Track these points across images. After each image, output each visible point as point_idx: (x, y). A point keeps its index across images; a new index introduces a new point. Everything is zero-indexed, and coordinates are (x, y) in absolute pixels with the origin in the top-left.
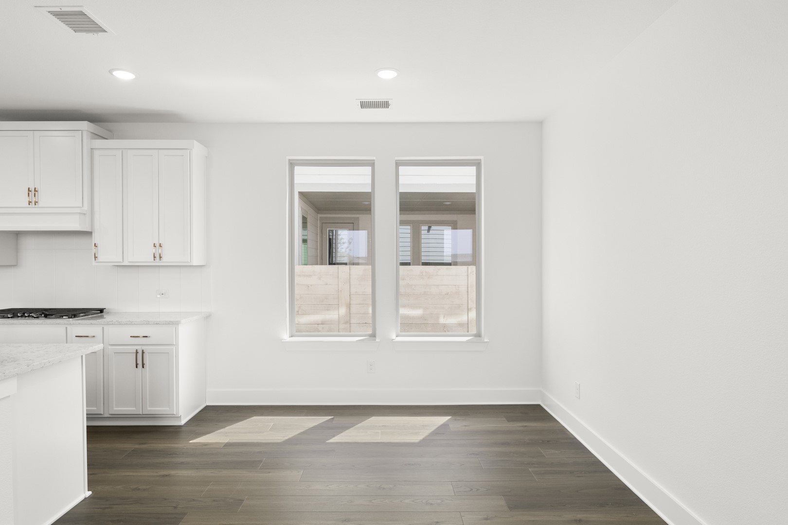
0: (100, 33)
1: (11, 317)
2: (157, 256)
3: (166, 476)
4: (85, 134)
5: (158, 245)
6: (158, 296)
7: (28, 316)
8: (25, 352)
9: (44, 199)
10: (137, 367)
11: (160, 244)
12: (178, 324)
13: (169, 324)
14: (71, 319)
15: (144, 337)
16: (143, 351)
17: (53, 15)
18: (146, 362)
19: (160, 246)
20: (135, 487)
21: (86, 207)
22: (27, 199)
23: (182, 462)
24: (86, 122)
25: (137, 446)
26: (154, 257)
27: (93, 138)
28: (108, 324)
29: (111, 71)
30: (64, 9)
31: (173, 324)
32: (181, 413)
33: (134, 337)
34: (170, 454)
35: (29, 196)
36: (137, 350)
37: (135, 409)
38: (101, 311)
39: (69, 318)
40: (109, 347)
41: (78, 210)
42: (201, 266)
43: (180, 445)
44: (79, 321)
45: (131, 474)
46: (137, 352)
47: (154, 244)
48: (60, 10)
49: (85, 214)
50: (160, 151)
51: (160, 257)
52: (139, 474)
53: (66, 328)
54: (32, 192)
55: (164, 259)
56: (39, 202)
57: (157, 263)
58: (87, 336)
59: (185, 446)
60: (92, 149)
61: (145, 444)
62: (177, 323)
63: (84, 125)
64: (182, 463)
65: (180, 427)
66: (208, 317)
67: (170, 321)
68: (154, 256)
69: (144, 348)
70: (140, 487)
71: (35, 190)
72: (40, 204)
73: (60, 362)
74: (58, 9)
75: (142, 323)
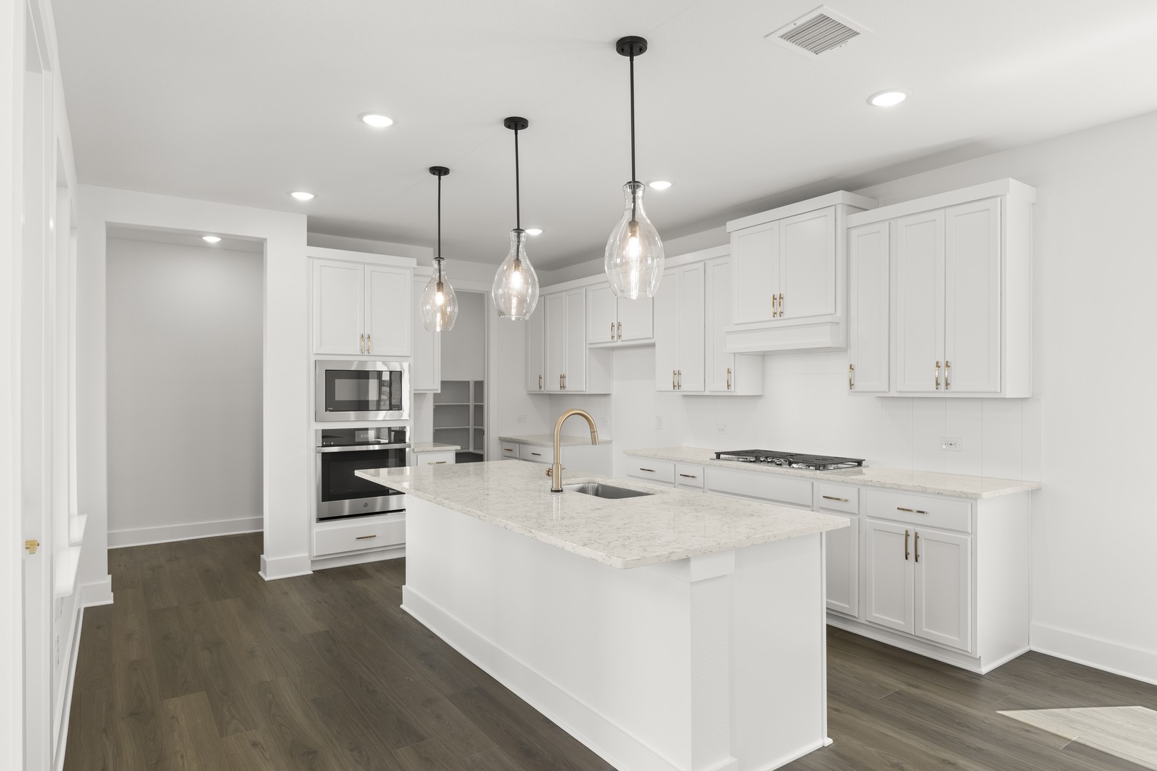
0: (850, 40)
1: (753, 462)
2: (942, 383)
3: (950, 763)
4: (839, 208)
5: (943, 365)
6: (944, 447)
7: (771, 462)
8: (752, 515)
9: (790, 309)
10: (907, 558)
11: (947, 362)
12: (976, 499)
13: (960, 496)
14: (818, 471)
15: (919, 512)
16: (916, 533)
17: (787, 40)
18: (922, 552)
19: (947, 366)
20: (896, 761)
21: (839, 314)
22: (772, 310)
23: (980, 748)
24: (840, 192)
25: (904, 687)
26: (937, 384)
27: (849, 213)
28: (865, 485)
29: (869, 101)
30: (799, 23)
31: (967, 497)
32: (980, 652)
33: (903, 509)
34: (959, 724)
35: (773, 306)
36: (907, 531)
37: (903, 623)
38: (859, 463)
39: (816, 469)
40: (868, 520)
41: (829, 319)
42: (1022, 399)
43: (977, 711)
44: (829, 476)
45: (892, 734)
46: (907, 535)
47: (937, 363)
48: (795, 27)
49: (838, 323)
50: (947, 210)
51: (947, 384)
52: (904, 740)
53: (813, 483)
54: (778, 300)
55: (953, 387)
56: (785, 313)
57: (942, 393)
58: (839, 499)
59: (986, 718)
60: (848, 228)
61: (917, 687)
62: (974, 498)
63: (839, 197)
64: (980, 750)
65: (978, 676)
66: (1035, 492)
67: (962, 492)
68: (937, 382)
69: (918, 529)
70: (904, 766)
71: (781, 298)
72: (786, 315)
73: (789, 538)
74: (792, 27)
75: (915, 489)
